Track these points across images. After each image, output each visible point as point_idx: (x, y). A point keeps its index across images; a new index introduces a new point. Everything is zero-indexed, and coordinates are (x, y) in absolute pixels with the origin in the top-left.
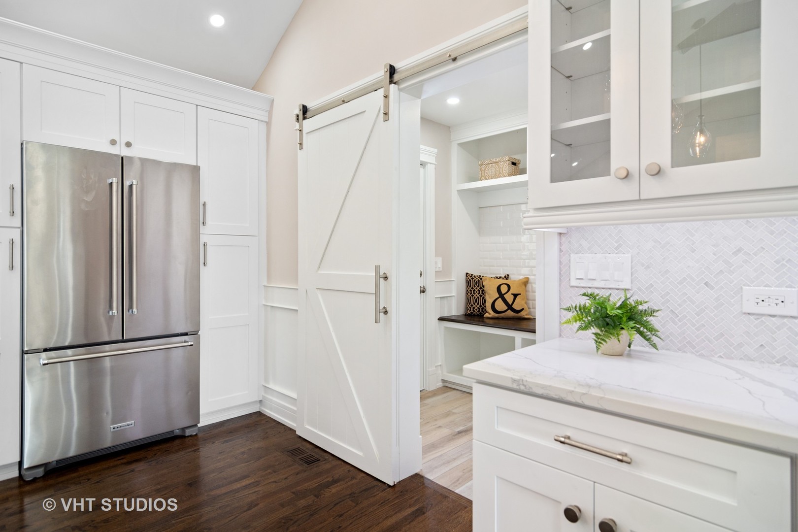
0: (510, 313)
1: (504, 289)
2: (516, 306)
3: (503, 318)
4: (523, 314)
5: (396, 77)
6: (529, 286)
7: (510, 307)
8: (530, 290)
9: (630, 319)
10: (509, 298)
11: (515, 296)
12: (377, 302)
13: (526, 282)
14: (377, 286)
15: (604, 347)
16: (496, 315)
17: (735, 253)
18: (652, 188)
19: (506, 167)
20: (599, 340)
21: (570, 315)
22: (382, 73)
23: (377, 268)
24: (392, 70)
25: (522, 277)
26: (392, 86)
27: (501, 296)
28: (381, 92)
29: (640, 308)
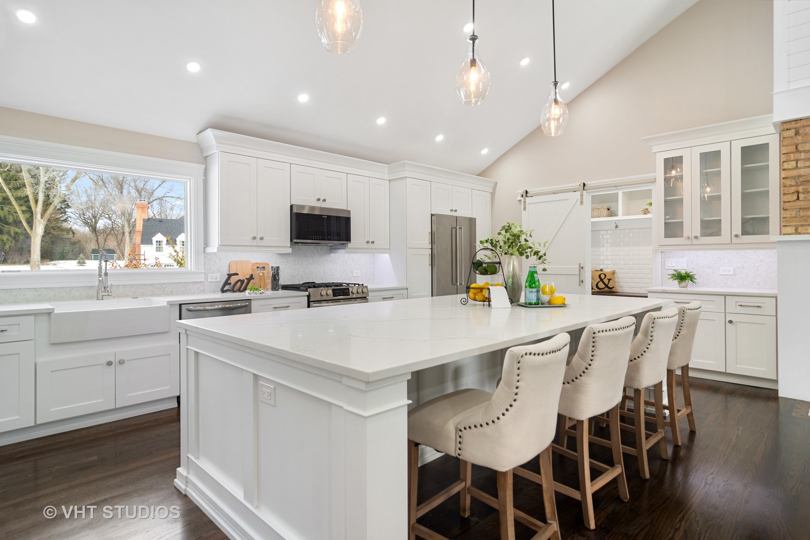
0: (606, 289)
1: (603, 276)
2: (610, 286)
3: (602, 292)
4: (614, 289)
5: (585, 188)
6: (616, 275)
7: (607, 286)
8: (616, 277)
9: (688, 277)
10: (606, 281)
11: (609, 280)
12: (580, 278)
13: (614, 273)
14: (580, 271)
15: (681, 285)
16: (599, 290)
17: (718, 258)
18: (695, 242)
19: (605, 212)
20: (679, 283)
21: (670, 276)
22: (577, 184)
23: (580, 264)
24: (584, 185)
25: (611, 270)
26: (585, 192)
27: (602, 280)
28: (578, 193)
29: (691, 274)
